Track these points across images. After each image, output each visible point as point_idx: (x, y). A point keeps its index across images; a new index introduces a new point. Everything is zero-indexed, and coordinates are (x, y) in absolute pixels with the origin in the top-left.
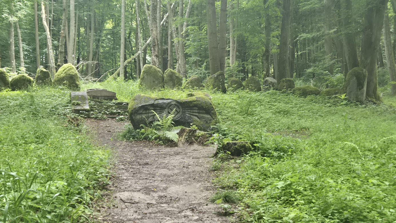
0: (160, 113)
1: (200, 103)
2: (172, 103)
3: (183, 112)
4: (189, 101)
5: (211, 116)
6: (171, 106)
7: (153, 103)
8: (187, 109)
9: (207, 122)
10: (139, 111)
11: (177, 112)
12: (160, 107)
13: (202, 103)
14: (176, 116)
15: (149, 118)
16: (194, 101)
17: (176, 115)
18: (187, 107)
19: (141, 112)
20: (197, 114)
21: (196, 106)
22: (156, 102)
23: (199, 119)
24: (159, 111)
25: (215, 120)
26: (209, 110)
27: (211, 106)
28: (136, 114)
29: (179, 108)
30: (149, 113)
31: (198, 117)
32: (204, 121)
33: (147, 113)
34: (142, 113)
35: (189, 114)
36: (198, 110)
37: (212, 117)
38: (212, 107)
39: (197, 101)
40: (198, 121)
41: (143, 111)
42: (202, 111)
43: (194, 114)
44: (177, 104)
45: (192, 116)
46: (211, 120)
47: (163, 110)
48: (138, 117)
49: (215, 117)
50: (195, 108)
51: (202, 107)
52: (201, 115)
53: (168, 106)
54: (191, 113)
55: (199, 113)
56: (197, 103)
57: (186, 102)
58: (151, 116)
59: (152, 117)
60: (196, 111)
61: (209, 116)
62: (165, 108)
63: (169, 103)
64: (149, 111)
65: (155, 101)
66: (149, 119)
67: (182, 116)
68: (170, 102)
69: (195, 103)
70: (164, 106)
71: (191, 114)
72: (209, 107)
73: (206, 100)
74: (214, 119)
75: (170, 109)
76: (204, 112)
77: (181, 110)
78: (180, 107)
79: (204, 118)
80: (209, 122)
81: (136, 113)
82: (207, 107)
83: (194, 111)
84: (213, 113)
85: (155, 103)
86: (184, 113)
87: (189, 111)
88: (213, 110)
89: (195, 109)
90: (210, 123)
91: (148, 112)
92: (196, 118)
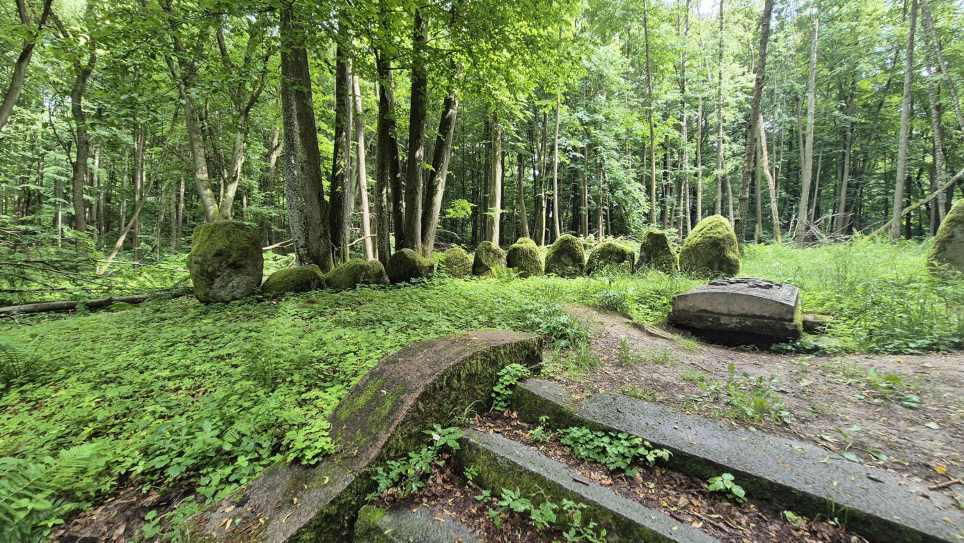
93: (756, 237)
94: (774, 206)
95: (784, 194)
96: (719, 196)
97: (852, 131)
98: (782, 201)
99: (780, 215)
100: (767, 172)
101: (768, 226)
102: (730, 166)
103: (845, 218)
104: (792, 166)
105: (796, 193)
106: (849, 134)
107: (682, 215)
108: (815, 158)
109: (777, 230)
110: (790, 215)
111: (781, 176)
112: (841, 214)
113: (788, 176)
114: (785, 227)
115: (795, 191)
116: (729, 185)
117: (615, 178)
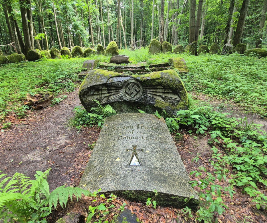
0: (116, 93)
1: (165, 80)
2: (130, 81)
3: (143, 92)
4: (151, 78)
5: (179, 96)
6: (129, 84)
7: (105, 82)
8: (148, 88)
9: (173, 104)
10: (90, 93)
11: (137, 92)
12: (115, 87)
13: (168, 81)
14: (136, 97)
15: (102, 99)
16: (159, 79)
17: (135, 95)
18: (149, 86)
19: (92, 93)
20: (161, 94)
21: (160, 84)
22: (110, 81)
23: (163, 101)
24: (114, 91)
25: (184, 101)
26: (177, 89)
27: (180, 85)
28: (86, 96)
29: (139, 87)
30: (102, 94)
31: (162, 98)
32: (170, 103)
33: (100, 94)
34: (93, 95)
35: (151, 94)
36: (163, 89)
37: (180, 98)
38: (182, 86)
39: (162, 78)
40: (163, 103)
41: (94, 92)
42: (169, 91)
43: (158, 94)
44: (136, 82)
45: (155, 97)
46: (178, 101)
47: (119, 90)
48: (90, 99)
49: (184, 98)
50: (159, 87)
51: (168, 86)
52: (167, 95)
53: (125, 85)
54: (154, 93)
55: (164, 93)
56: (161, 81)
57: (148, 80)
58: (105, 97)
59: (106, 99)
60: (160, 91)
61: (176, 97)
62: (122, 88)
63: (125, 82)
64: (102, 92)
65: (109, 79)
66: (103, 101)
67: (143, 96)
68: (128, 81)
69: (159, 81)
70: (120, 85)
71: (153, 95)
72: (177, 86)
73: (174, 77)
74: (182, 100)
75: (128, 88)
76: (171, 92)
77: (142, 89)
78: (140, 85)
79: (169, 98)
80: (175, 104)
81: (86, 94)
82: (174, 86)
83: (158, 91)
84: (181, 94)
85: (108, 82)
86: (145, 93)
87: (152, 90)
88: (182, 89)
89: (159, 89)
90: (177, 105)
91: (100, 92)
92: (160, 99)
93: (120, 48)
94: (125, 37)
95: (127, 33)
96: (109, 33)
97: (143, 13)
98: (126, 35)
99: (126, 40)
100: (122, 25)
101: (123, 44)
102: (111, 22)
103: (142, 42)
104: (129, 23)
105: (130, 33)
106: (142, 14)
107: (99, 40)
108: (134, 21)
109: (126, 45)
110: (129, 41)
111: (126, 27)
112: (141, 41)
113: (128, 27)
114: (128, 45)
115: (130, 32)
116: (112, 29)
117: (76, 24)
